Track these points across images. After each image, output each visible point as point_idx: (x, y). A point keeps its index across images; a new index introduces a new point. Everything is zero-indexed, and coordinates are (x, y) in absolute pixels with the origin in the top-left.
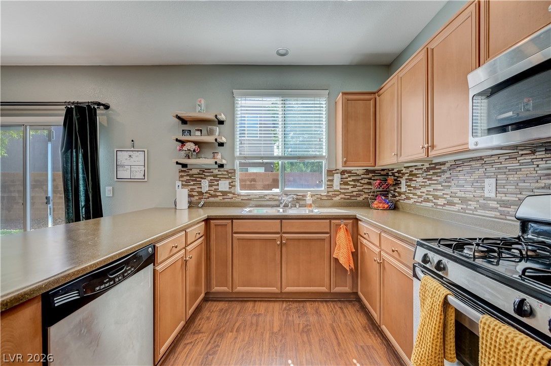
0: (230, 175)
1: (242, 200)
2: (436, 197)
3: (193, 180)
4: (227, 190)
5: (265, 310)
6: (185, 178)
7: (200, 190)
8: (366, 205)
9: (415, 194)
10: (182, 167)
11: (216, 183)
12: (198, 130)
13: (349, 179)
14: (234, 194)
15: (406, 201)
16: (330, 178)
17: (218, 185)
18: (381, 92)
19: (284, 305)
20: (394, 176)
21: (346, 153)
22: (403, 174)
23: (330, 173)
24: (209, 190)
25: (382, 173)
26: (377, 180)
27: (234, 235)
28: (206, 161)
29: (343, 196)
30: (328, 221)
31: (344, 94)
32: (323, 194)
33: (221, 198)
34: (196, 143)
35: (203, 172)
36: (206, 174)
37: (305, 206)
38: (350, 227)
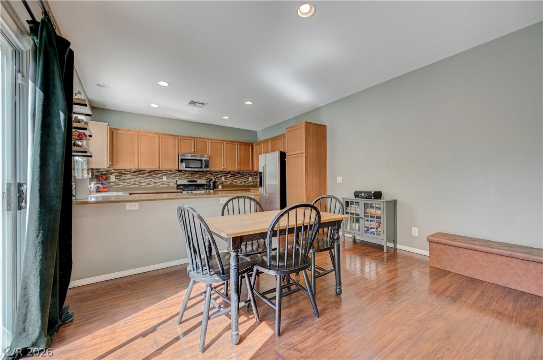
22: (113, 173)
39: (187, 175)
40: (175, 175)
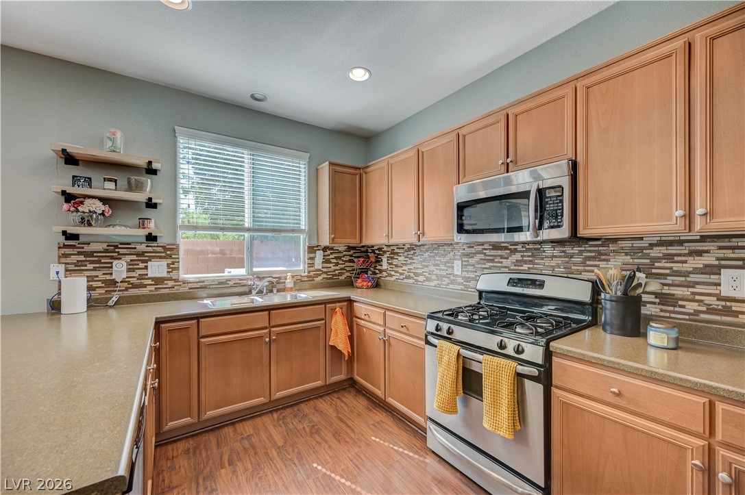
0: (168, 252)
1: (190, 289)
2: (417, 274)
3: (92, 262)
4: (165, 275)
5: (254, 429)
6: (74, 259)
7: (108, 277)
8: (349, 284)
9: (396, 272)
10: (66, 240)
11: (142, 265)
12: (110, 180)
13: (332, 256)
14: (176, 280)
15: (388, 278)
16: (312, 255)
17: (146, 268)
18: (369, 170)
19: (275, 416)
20: (375, 253)
21: (334, 228)
22: (385, 252)
23: (312, 249)
24: (127, 277)
25: (362, 249)
26: (360, 257)
27: (202, 340)
28: (123, 230)
29: (325, 276)
30: (323, 306)
31: (331, 164)
32: (303, 274)
33: (152, 288)
34: (104, 200)
35: (115, 249)
36: (122, 251)
37: (284, 290)
38: (344, 309)
39: (518, 256)
40: (482, 256)
